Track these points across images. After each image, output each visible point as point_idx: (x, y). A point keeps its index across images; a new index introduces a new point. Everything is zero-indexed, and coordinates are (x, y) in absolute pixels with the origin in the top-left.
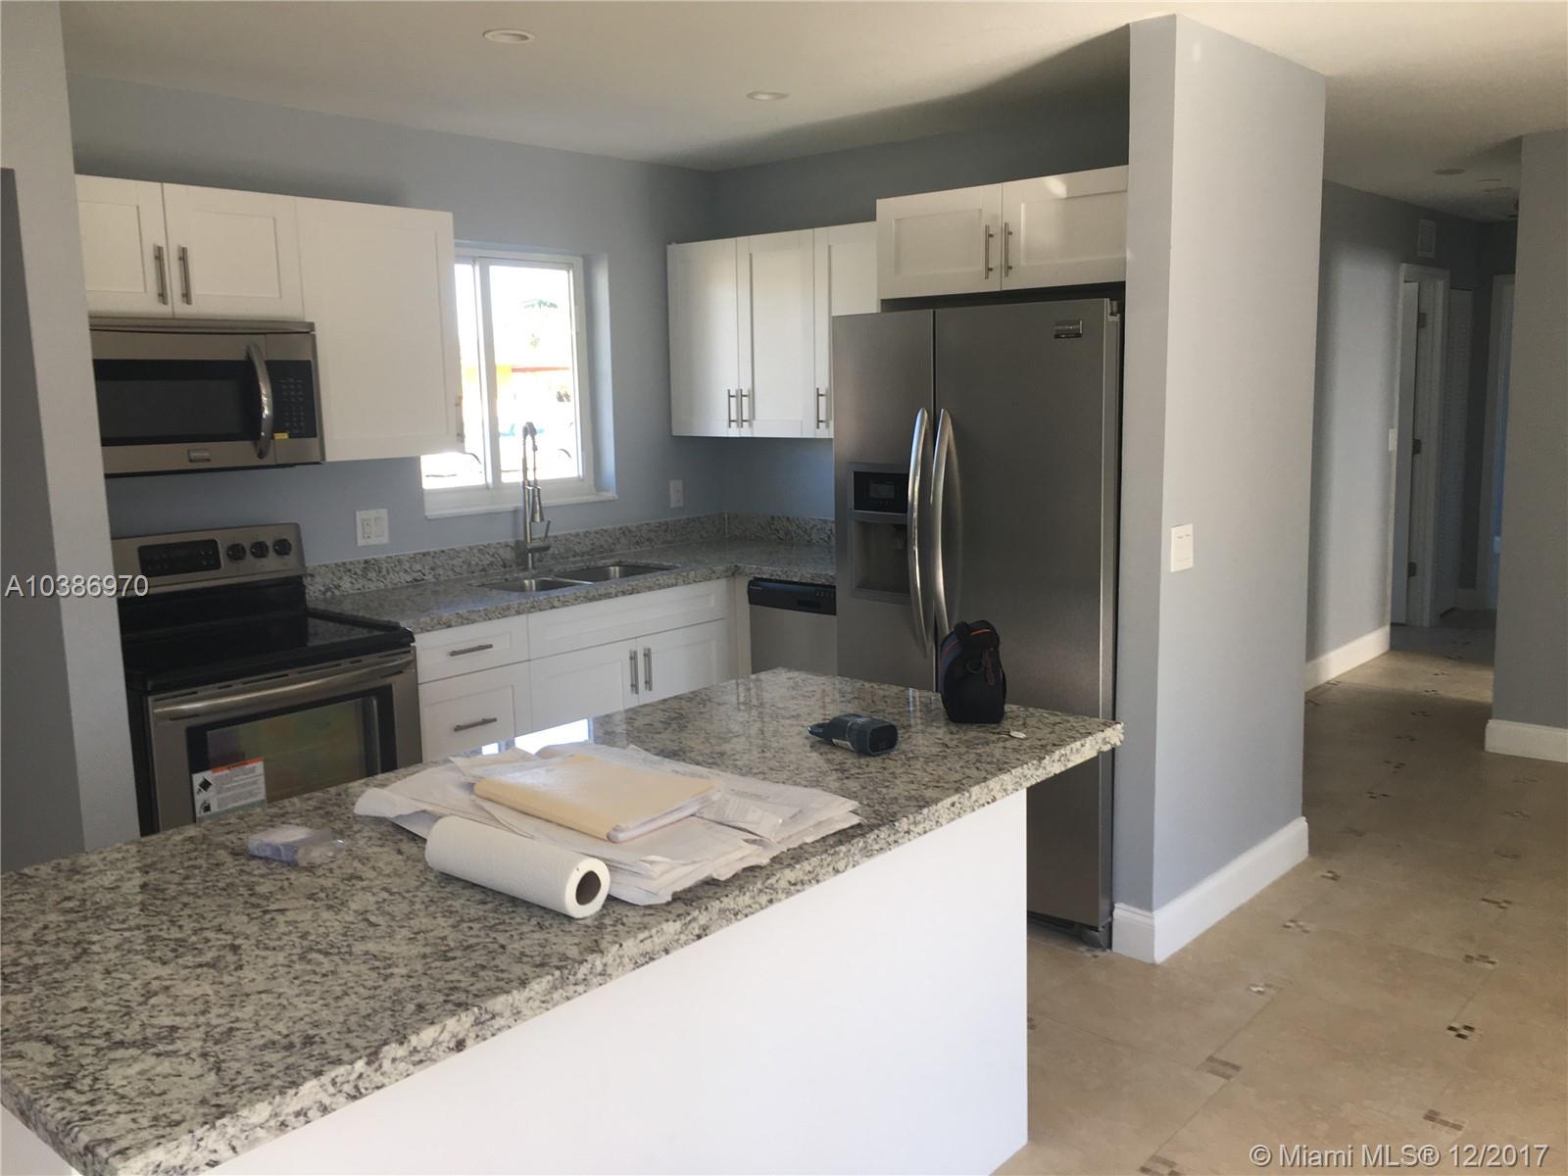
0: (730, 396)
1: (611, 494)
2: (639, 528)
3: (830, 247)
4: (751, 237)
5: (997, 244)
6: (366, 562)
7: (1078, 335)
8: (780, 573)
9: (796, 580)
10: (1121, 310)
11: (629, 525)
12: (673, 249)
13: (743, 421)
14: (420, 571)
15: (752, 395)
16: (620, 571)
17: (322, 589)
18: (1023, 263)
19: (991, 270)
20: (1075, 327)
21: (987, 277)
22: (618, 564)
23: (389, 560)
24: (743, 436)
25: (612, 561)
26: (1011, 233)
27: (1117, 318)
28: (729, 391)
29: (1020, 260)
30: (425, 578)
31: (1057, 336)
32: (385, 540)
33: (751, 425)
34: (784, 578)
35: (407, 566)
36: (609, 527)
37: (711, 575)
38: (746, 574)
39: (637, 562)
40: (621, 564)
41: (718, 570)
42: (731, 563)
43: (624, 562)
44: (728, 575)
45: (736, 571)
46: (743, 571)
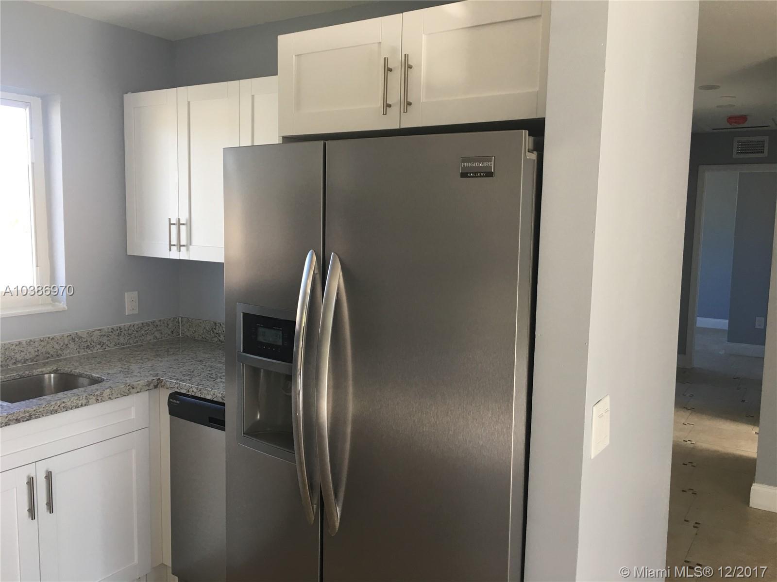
0: (170, 224)
1: (62, 305)
2: (90, 334)
3: (253, 96)
4: (189, 87)
5: (396, 78)
7: (490, 174)
8: (195, 390)
9: (209, 397)
10: (539, 148)
11: (79, 332)
12: (129, 98)
13: (180, 246)
15: (189, 224)
16: (54, 378)
18: (423, 99)
19: (390, 106)
20: (486, 164)
21: (385, 114)
22: (55, 372)
24: (181, 258)
25: (49, 369)
26: (410, 67)
27: (533, 156)
28: (170, 219)
29: (420, 95)
31: (464, 175)
33: (188, 250)
34: (198, 395)
36: (57, 335)
37: (130, 390)
38: (167, 388)
39: (71, 371)
40: (58, 372)
41: (138, 384)
42: (155, 376)
43: (60, 370)
44: (150, 388)
45: (158, 385)
46: (164, 385)
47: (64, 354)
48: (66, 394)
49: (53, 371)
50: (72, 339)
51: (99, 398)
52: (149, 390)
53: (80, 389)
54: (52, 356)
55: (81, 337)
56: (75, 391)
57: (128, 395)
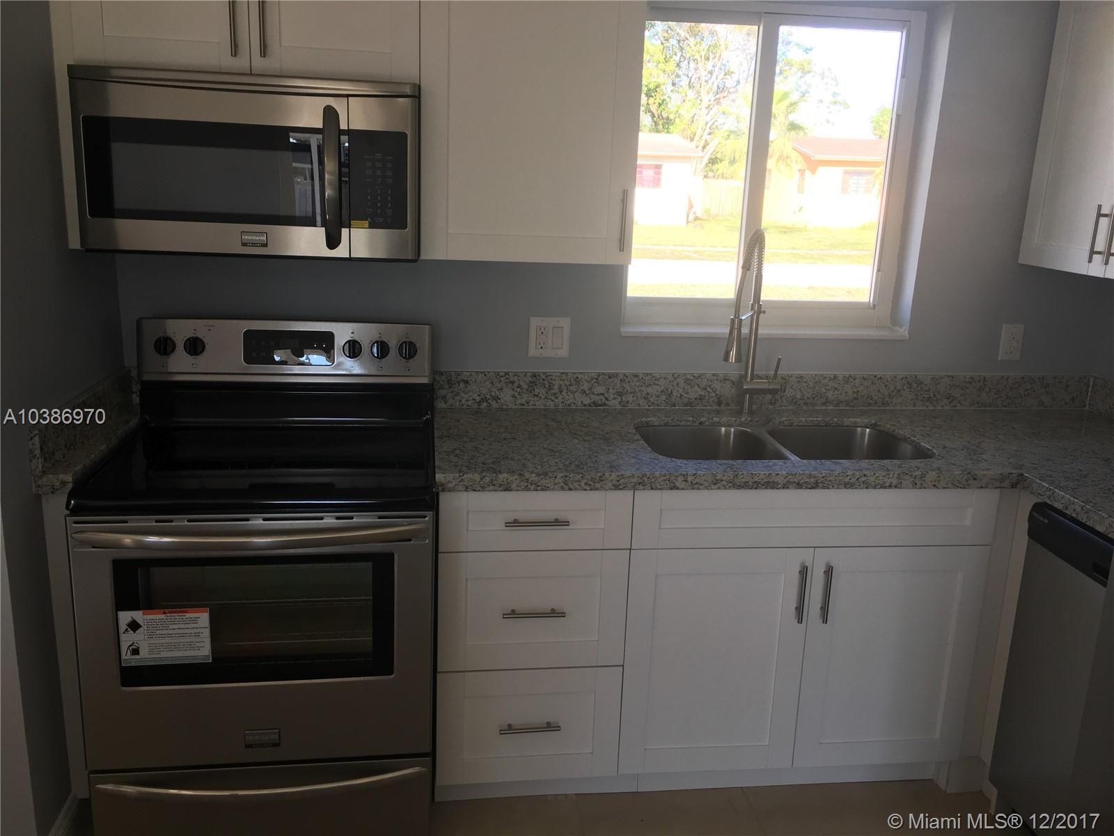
0: (1101, 214)
1: (903, 331)
2: (936, 381)
6: (534, 375)
8: (1078, 509)
11: (920, 374)
13: (1110, 255)
14: (603, 394)
16: (870, 434)
17: (478, 399)
23: (564, 377)
24: (1107, 276)
25: (866, 421)
28: (1101, 207)
30: (610, 403)
32: (564, 352)
35: (586, 386)
36: (888, 374)
37: (969, 480)
38: (1031, 493)
39: (894, 431)
40: (876, 428)
41: (985, 476)
42: (1016, 469)
43: (880, 425)
44: (1003, 486)
45: (1017, 483)
46: (1028, 487)
47: (893, 403)
48: (872, 465)
49: (871, 425)
50: (908, 382)
51: (918, 482)
52: (1000, 487)
53: (895, 461)
54: (876, 403)
55: (922, 383)
56: (887, 462)
57: (964, 488)
